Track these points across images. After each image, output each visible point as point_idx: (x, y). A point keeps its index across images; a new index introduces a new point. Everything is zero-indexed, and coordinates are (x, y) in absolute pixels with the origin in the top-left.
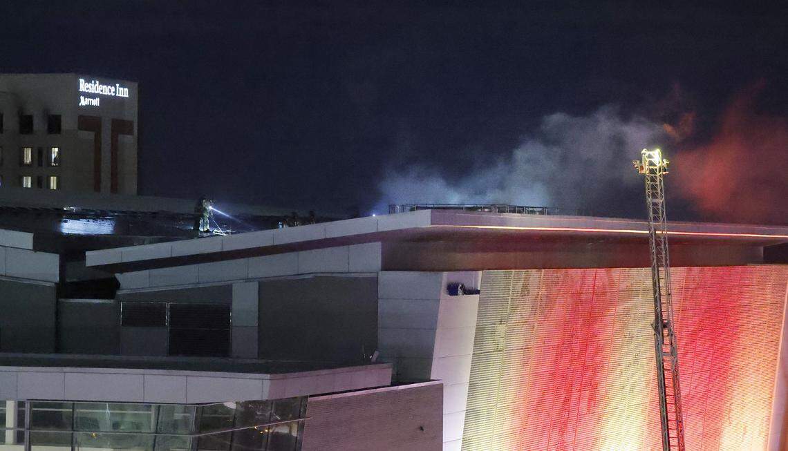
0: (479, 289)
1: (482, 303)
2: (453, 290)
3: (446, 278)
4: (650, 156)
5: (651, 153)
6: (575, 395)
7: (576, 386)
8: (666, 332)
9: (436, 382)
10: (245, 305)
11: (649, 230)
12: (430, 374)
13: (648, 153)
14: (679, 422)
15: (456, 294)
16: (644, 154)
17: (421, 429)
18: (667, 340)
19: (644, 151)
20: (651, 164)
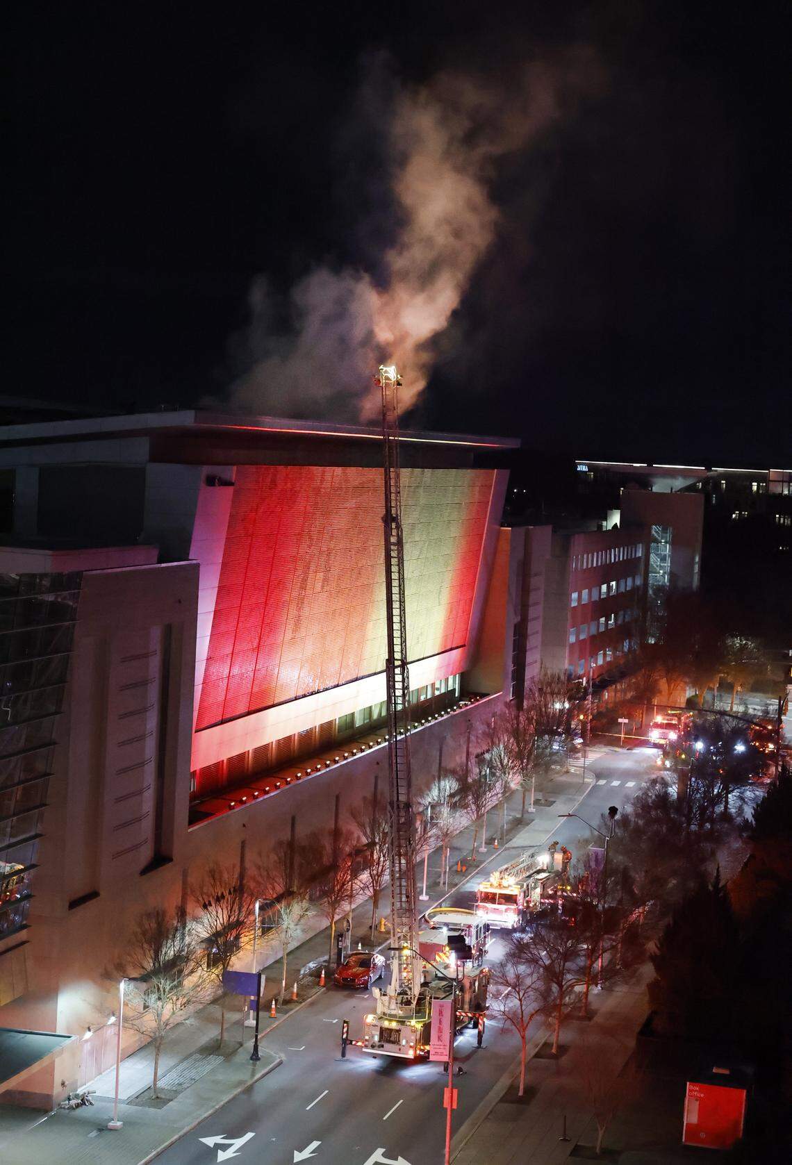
0: (233, 481)
1: (236, 493)
2: (211, 481)
3: (206, 470)
4: (386, 372)
5: (388, 369)
6: (311, 575)
7: (313, 567)
8: (394, 525)
9: (194, 562)
10: (26, 489)
11: (384, 436)
12: (188, 554)
13: (385, 369)
14: (402, 602)
15: (214, 485)
16: (382, 369)
17: (180, 602)
18: (394, 532)
19: (381, 367)
20: (387, 378)
